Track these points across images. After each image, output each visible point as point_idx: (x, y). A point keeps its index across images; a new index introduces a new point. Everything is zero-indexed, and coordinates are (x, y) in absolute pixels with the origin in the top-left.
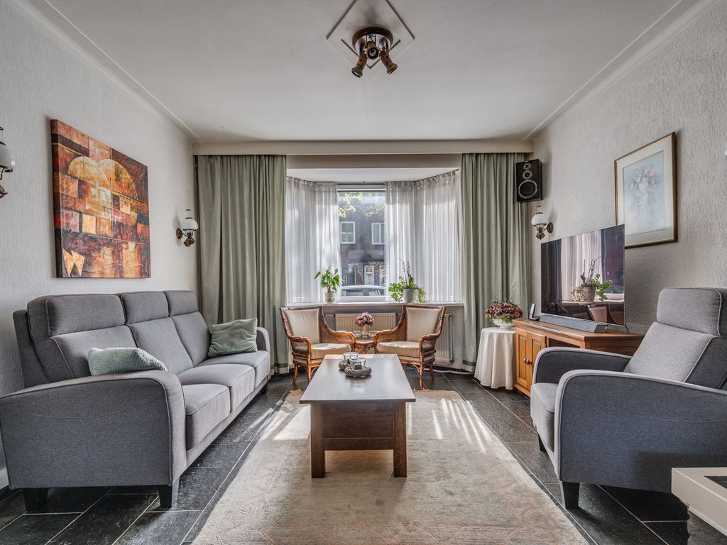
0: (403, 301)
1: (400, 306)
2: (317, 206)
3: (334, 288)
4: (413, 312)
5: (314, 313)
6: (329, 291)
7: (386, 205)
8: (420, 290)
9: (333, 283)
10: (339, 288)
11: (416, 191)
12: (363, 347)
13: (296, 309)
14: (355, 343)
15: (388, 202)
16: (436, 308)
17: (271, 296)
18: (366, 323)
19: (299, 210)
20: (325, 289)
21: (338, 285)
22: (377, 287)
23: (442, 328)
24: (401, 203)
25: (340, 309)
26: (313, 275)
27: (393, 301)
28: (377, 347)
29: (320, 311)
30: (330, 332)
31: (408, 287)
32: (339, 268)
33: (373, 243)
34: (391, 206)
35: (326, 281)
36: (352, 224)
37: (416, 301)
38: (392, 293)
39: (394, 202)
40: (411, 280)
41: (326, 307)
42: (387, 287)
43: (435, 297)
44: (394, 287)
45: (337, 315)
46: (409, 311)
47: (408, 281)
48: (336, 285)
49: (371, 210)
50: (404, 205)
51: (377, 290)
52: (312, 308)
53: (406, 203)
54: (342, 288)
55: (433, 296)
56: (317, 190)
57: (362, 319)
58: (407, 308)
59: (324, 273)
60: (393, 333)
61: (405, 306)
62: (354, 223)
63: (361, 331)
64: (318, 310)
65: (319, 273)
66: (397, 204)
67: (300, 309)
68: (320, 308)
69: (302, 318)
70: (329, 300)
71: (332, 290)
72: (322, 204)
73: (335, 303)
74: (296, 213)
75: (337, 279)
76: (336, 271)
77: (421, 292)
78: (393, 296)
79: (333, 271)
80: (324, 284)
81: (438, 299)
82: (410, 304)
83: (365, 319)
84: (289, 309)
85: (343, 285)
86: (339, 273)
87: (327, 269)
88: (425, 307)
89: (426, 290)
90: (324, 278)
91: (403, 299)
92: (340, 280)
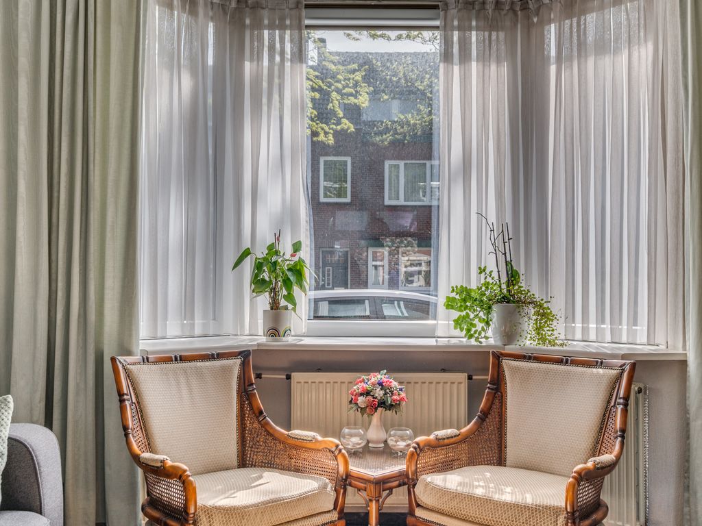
0: (491, 338)
1: (482, 354)
2: (247, 65)
3: (290, 298)
4: (526, 376)
5: (226, 370)
6: (275, 306)
7: (442, 65)
8: (541, 306)
9: (287, 283)
10: (304, 297)
11: (528, 27)
12: (371, 488)
13: (168, 360)
14: (348, 475)
15: (447, 56)
16: (600, 364)
17: (92, 317)
18: (382, 404)
19: (194, 73)
20: (264, 301)
21: (301, 286)
22: (396, 293)
23: (623, 431)
24: (483, 58)
25: (307, 357)
26: (230, 257)
27: (459, 339)
28: (419, 490)
29: (244, 365)
30: (269, 433)
31: (505, 300)
32: (305, 236)
33: (387, 202)
34: (456, 68)
35: (266, 276)
36: (345, 163)
37: (528, 342)
38: (456, 314)
39: (465, 57)
40: (513, 277)
41: (261, 351)
42: (440, 299)
43: (585, 330)
44: (464, 298)
45: (296, 376)
46: (513, 369)
47: (504, 279)
48: (296, 289)
49: (387, 130)
50: (493, 67)
51: (399, 300)
52: (220, 356)
53: (498, 62)
54: (313, 294)
55: (579, 325)
56: (248, 21)
57: (367, 393)
58: (507, 364)
59: (260, 252)
60: (464, 439)
61: (498, 357)
62: (349, 159)
63: (366, 427)
64: (237, 362)
65: (247, 253)
66: (474, 64)
67: (182, 359)
68: (244, 355)
69: (185, 391)
70: (274, 332)
71: (283, 303)
72: (260, 58)
73: (290, 340)
74: (187, 82)
75: (297, 271)
76: (297, 247)
77: (544, 315)
78: (458, 323)
79: (286, 248)
80: (259, 284)
81: (592, 336)
82: (510, 349)
83: (379, 393)
84: (146, 360)
85: (317, 288)
86: (306, 254)
87: (270, 240)
88: (560, 361)
89: (557, 306)
90: (259, 266)
91: (490, 333)
92: (309, 273)
